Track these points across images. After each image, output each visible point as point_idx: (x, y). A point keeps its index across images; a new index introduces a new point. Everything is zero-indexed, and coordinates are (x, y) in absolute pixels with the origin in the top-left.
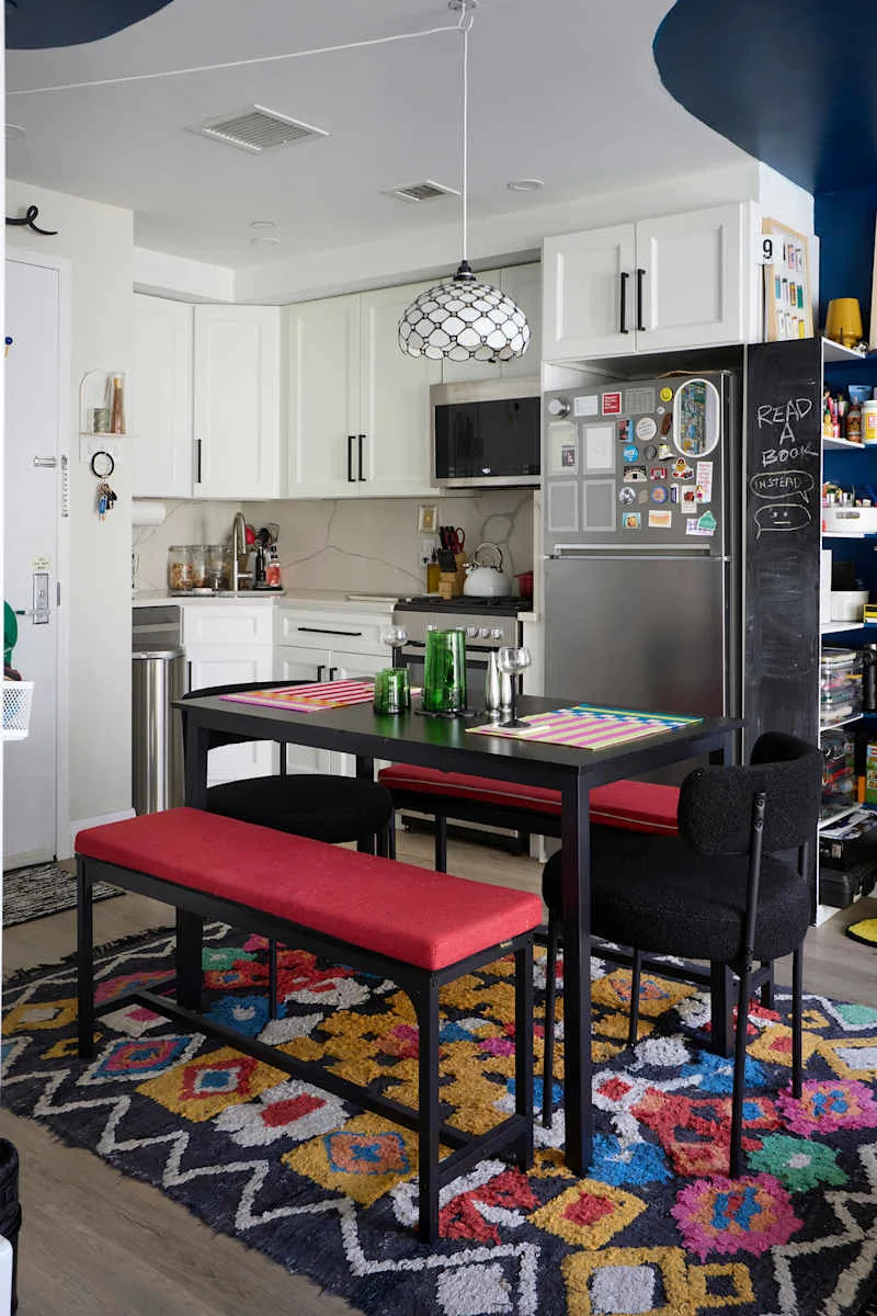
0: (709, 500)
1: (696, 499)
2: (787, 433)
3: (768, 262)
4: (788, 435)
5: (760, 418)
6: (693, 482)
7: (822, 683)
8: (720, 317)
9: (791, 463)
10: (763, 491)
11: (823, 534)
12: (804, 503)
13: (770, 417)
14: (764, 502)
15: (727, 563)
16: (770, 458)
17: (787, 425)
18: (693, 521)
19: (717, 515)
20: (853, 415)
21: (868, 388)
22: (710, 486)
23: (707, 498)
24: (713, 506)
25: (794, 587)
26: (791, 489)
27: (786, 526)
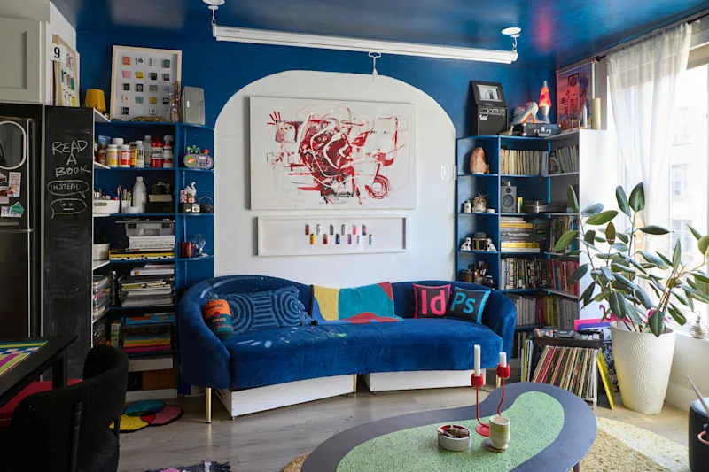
0: (19, 196)
1: (9, 195)
2: (72, 159)
3: (57, 60)
4: (72, 160)
5: (54, 149)
6: (7, 184)
7: (93, 297)
8: (25, 86)
9: (74, 176)
10: (56, 191)
11: (94, 216)
12: (83, 198)
13: (61, 148)
14: (56, 197)
15: (31, 233)
16: (60, 172)
17: (72, 154)
18: (6, 208)
19: (25, 206)
20: (102, 151)
21: (109, 138)
22: (19, 188)
23: (17, 194)
24: (22, 199)
25: (77, 245)
26: (74, 190)
27: (71, 211)
